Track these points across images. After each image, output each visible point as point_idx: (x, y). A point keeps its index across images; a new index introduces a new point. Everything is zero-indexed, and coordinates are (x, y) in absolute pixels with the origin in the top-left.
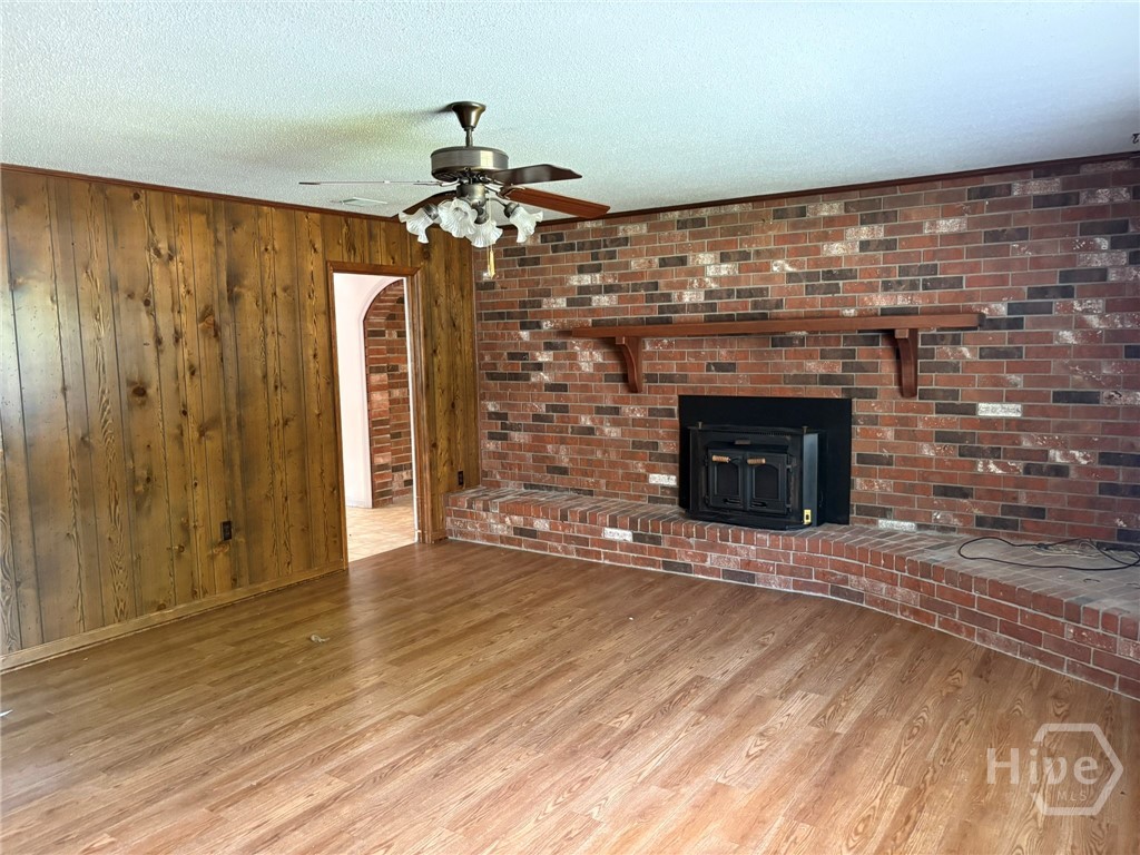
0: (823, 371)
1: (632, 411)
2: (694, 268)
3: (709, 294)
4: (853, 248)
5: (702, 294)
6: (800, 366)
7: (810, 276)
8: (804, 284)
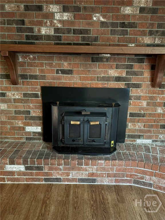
0: (116, 75)
1: (13, 94)
2: (47, 13)
3: (57, 30)
4: (137, 11)
5: (53, 30)
6: (106, 72)
7: (113, 25)
8: (110, 29)
